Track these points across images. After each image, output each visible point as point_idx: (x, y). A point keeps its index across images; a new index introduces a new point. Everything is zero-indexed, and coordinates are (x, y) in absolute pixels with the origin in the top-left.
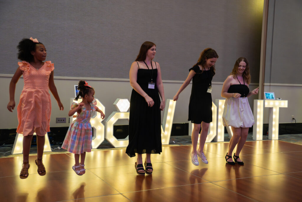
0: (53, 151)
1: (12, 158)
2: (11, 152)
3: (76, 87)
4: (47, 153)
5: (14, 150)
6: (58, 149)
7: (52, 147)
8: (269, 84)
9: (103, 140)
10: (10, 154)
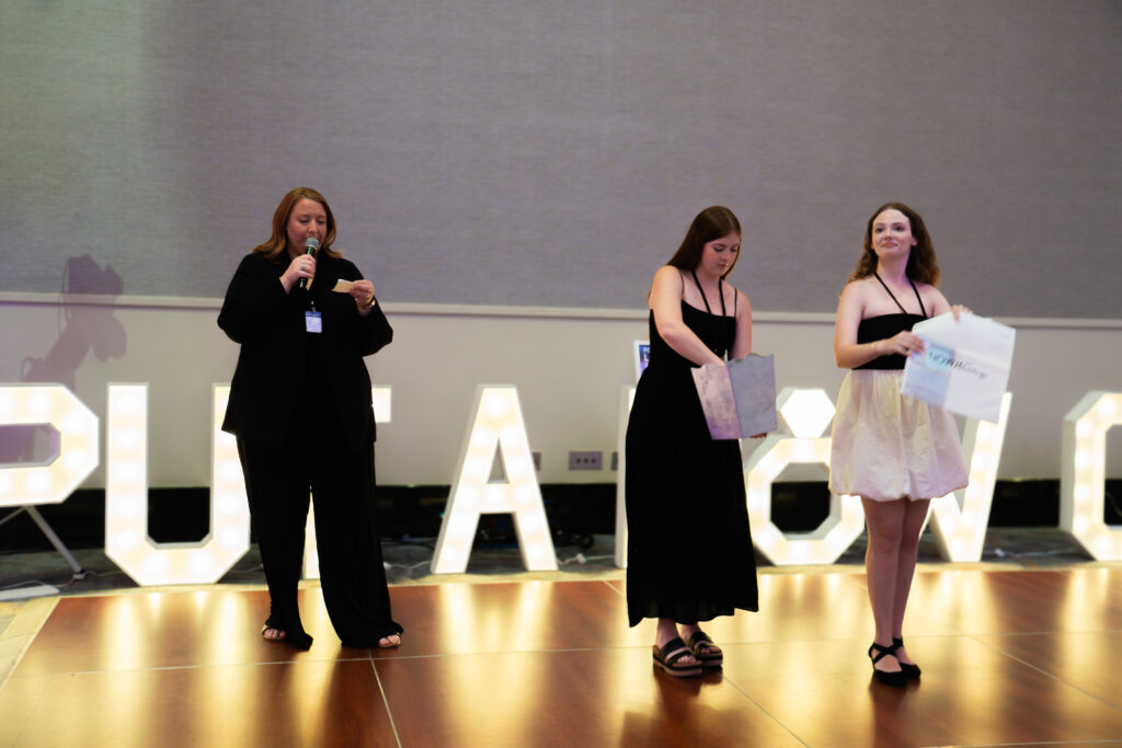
0: (562, 568)
1: (434, 589)
2: (429, 565)
3: (641, 347)
4: (540, 575)
5: (437, 561)
6: (577, 563)
7: (559, 556)
10: (427, 571)
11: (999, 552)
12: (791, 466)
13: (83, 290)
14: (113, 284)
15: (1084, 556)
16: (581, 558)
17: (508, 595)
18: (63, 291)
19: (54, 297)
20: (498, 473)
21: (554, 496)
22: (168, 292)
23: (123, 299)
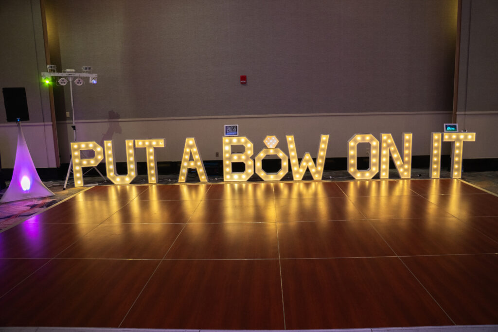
0: (209, 181)
1: (178, 186)
3: (226, 126)
4: (204, 183)
7: (208, 178)
8: (463, 113)
9: (253, 173)
10: (177, 182)
11: (331, 177)
12: (267, 156)
13: (113, 118)
14: (118, 117)
15: (352, 178)
16: (216, 179)
17: (196, 187)
18: (109, 119)
19: (106, 120)
20: (191, 159)
21: (207, 164)
22: (130, 118)
23: (120, 120)
